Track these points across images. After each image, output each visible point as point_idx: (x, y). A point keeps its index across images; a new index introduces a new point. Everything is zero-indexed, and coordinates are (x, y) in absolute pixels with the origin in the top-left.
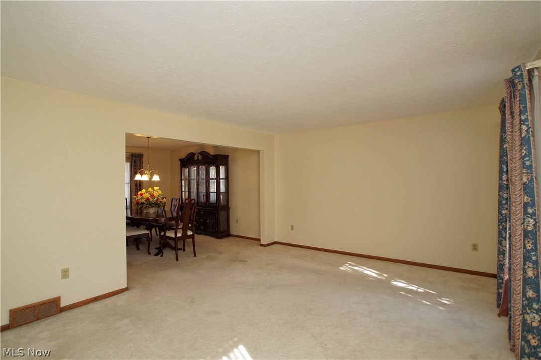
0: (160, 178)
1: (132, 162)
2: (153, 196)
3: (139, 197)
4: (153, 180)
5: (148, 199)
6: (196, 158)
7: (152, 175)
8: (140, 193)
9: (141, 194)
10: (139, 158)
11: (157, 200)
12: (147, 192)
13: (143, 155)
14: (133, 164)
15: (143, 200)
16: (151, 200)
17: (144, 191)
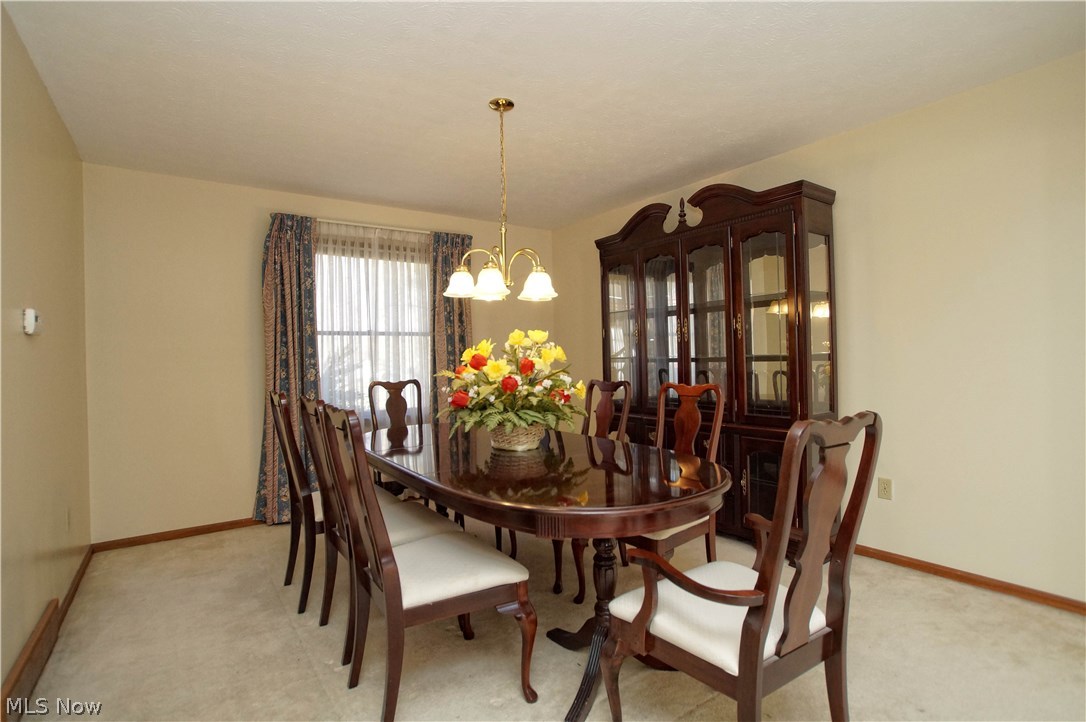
0: (556, 285)
1: (435, 261)
2: (526, 367)
3: (469, 374)
4: (522, 297)
5: (508, 385)
6: (670, 224)
7: (517, 278)
8: (467, 356)
9: (478, 363)
10: (460, 248)
11: (550, 391)
12: (498, 352)
13: (471, 238)
14: (439, 265)
15: (485, 390)
16: (523, 389)
17: (484, 348)
